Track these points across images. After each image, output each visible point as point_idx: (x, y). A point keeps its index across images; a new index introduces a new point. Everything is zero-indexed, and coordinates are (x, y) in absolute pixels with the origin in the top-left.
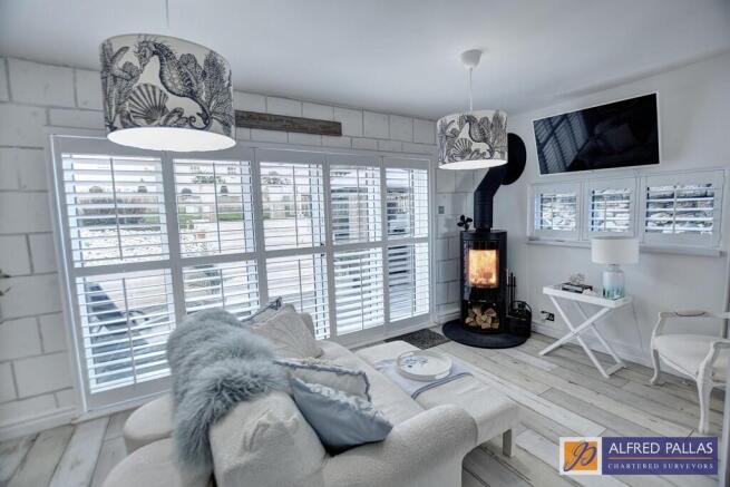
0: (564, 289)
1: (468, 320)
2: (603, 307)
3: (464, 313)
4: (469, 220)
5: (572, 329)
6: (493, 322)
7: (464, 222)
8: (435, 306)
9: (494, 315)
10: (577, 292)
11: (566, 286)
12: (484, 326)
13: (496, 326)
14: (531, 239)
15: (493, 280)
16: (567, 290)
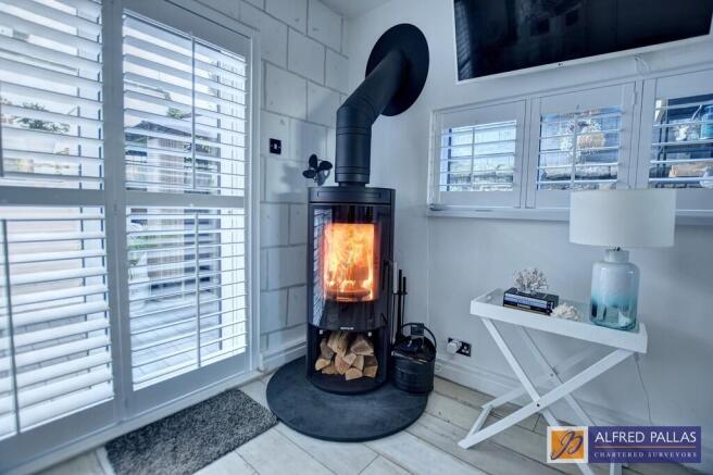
0: (506, 303)
1: (319, 364)
2: (611, 349)
3: (314, 350)
4: (326, 165)
5: (536, 398)
6: (366, 365)
7: (316, 168)
8: (258, 335)
9: (370, 352)
10: (534, 309)
11: (511, 297)
12: (350, 375)
13: (372, 372)
14: (434, 208)
15: (368, 283)
16: (513, 304)
